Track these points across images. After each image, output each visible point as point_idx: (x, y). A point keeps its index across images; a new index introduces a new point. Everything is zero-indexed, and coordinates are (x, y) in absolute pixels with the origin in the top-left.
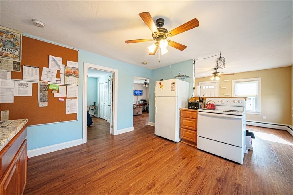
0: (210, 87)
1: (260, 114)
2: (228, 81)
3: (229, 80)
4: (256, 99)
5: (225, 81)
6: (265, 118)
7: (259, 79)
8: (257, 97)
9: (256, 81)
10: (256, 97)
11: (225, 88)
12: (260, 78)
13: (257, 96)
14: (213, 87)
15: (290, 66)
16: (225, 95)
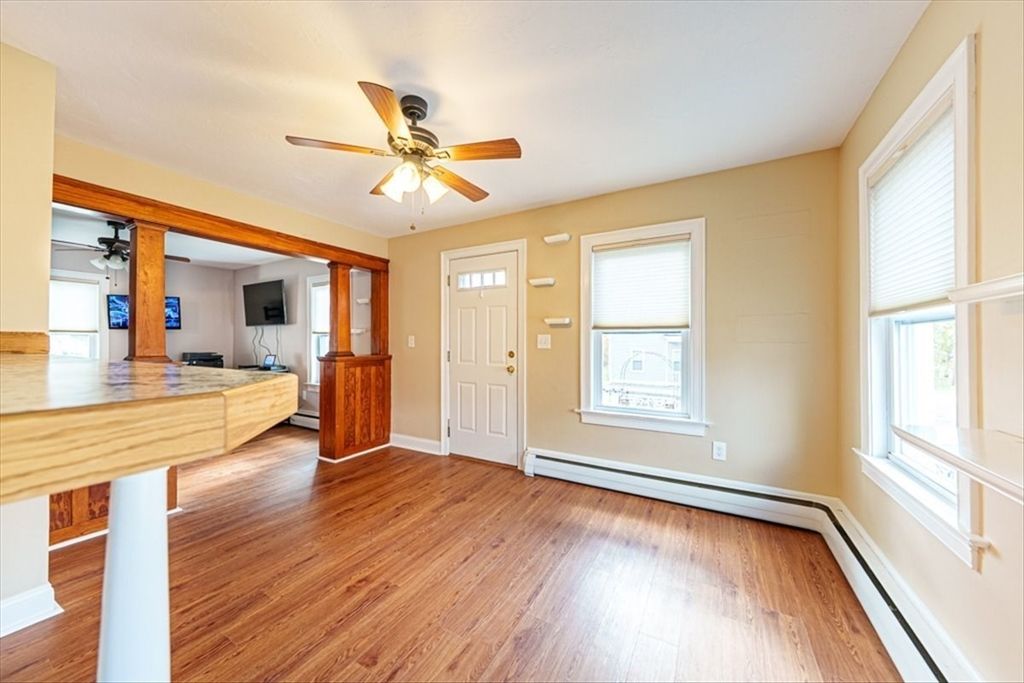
0: (488, 279)
1: (701, 432)
2: (562, 243)
3: (565, 237)
4: (685, 345)
5: (546, 239)
6: (724, 458)
7: (697, 226)
8: (689, 330)
9: (688, 237)
10: (683, 330)
11: (550, 281)
12: (704, 219)
13: (687, 326)
14: (501, 278)
15: (837, 144)
16: (547, 321)
